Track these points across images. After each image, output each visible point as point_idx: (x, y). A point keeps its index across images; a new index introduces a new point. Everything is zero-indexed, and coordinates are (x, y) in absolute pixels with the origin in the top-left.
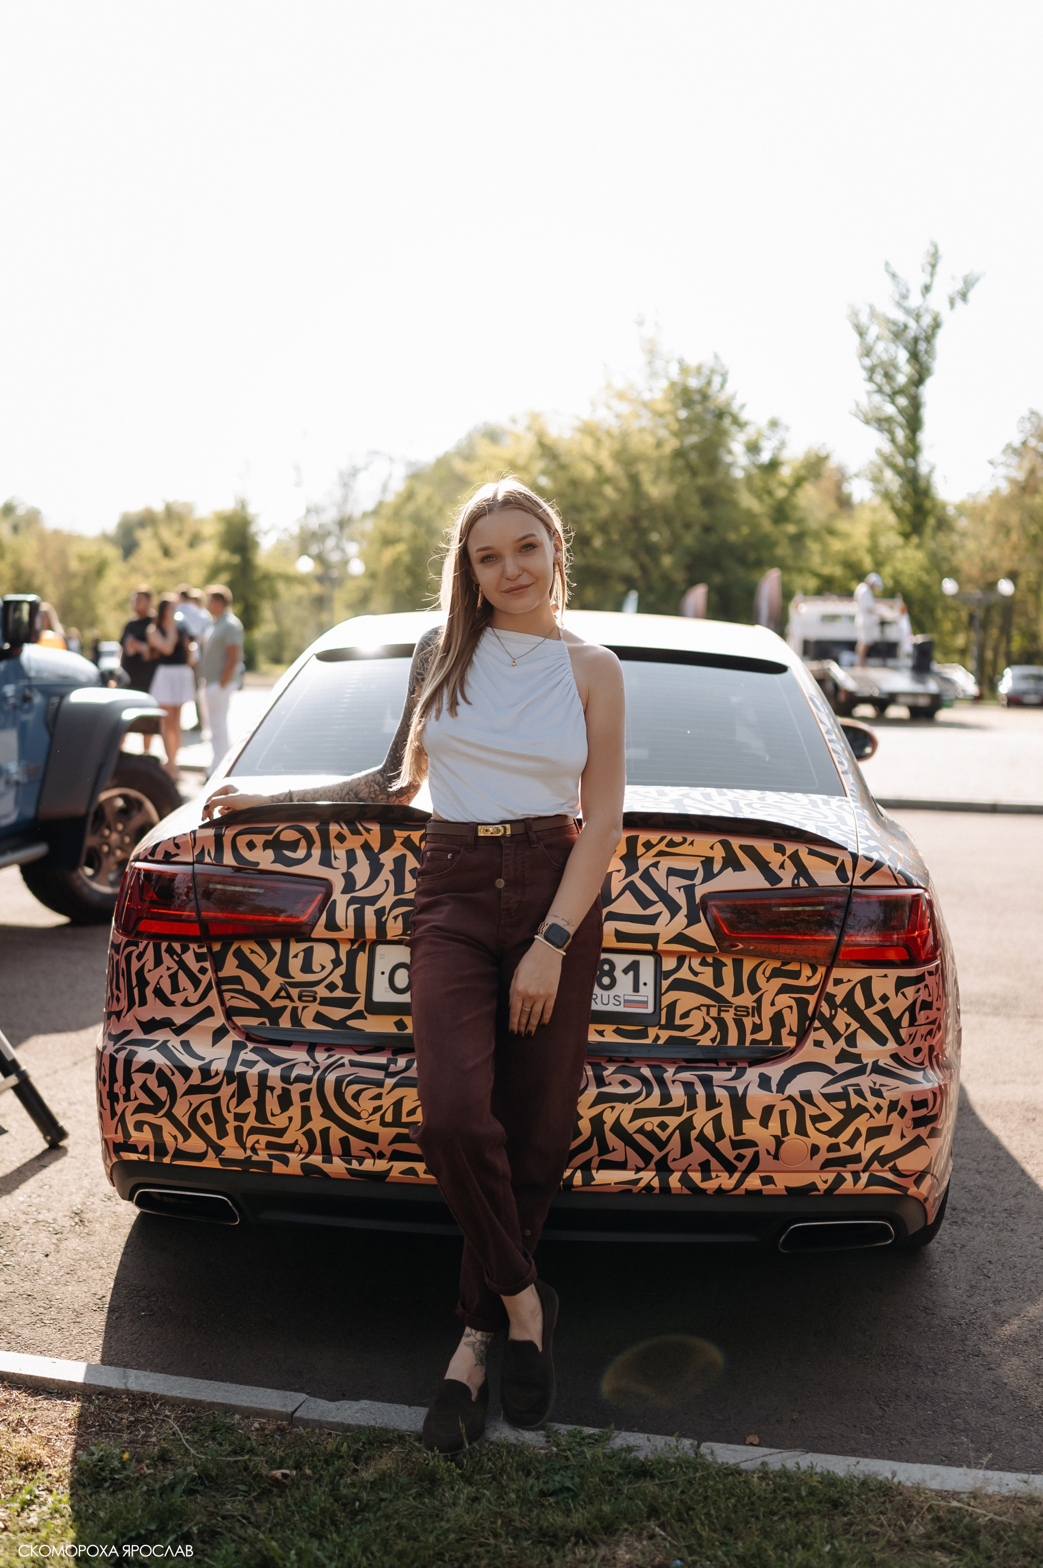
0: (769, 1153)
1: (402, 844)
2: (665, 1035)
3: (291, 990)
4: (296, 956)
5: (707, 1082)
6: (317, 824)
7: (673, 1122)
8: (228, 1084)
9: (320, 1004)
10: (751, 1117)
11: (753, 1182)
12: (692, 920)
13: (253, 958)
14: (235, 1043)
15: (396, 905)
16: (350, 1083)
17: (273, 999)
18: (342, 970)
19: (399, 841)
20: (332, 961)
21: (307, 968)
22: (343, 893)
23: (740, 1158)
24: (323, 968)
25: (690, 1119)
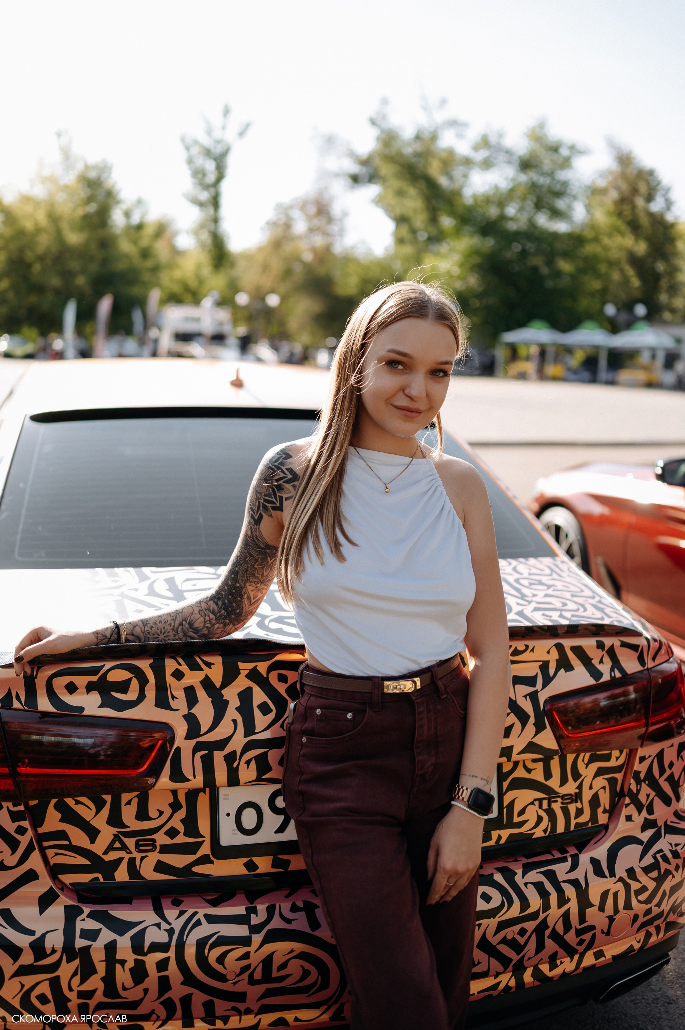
0: (603, 932)
1: (247, 676)
2: (505, 834)
3: (125, 840)
4: (129, 803)
5: (551, 876)
6: (151, 661)
7: (530, 926)
8: (68, 961)
9: (160, 852)
10: (593, 906)
11: (589, 960)
12: (539, 728)
13: (79, 809)
14: (67, 908)
15: (248, 747)
16: (213, 946)
17: (106, 852)
18: (182, 813)
19: (243, 673)
20: (170, 805)
21: (142, 815)
22: (186, 738)
23: (581, 943)
24: (161, 813)
25: (545, 920)
